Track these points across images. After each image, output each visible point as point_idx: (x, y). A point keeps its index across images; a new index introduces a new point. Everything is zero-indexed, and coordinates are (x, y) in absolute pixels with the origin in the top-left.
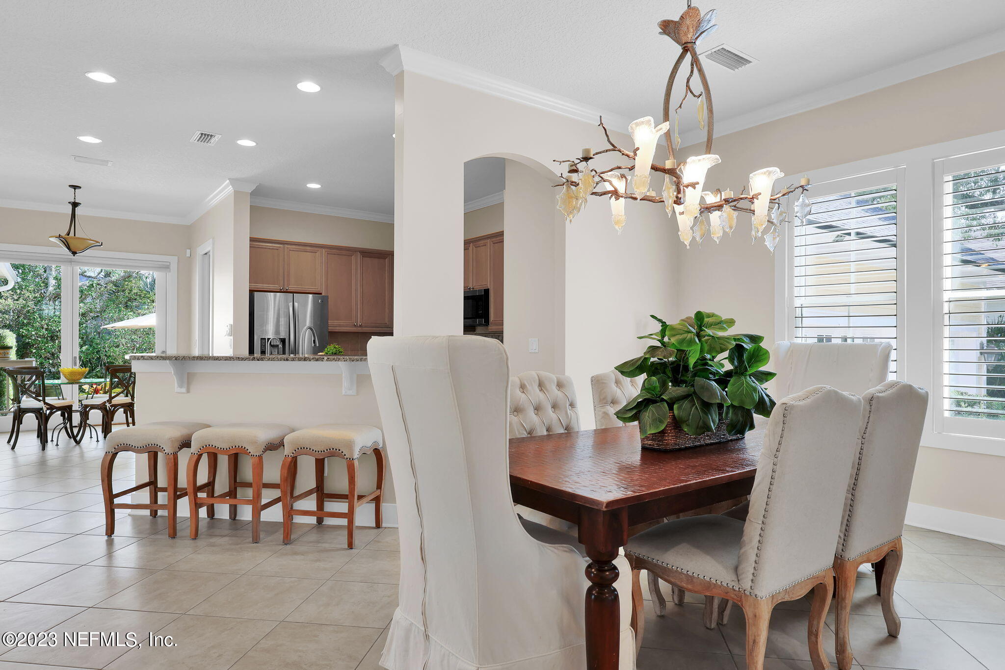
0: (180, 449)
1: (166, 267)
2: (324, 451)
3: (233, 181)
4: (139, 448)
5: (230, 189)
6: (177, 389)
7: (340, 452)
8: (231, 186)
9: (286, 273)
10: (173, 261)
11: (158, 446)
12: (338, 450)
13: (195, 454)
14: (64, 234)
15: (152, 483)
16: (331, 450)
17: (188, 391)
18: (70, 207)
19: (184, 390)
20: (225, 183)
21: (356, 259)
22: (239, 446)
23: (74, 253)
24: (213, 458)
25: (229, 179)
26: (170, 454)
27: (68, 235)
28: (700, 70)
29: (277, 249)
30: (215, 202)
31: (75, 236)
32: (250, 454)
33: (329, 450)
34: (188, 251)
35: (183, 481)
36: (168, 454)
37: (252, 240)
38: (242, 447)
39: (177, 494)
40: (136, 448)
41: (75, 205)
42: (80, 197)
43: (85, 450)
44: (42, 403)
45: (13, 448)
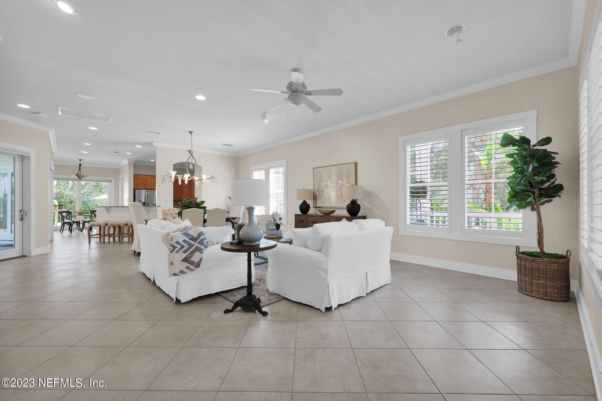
0: (106, 226)
1: (110, 181)
3: (128, 159)
4: (96, 225)
5: (128, 161)
6: (106, 214)
9: (146, 184)
10: (113, 179)
11: (101, 225)
13: (109, 227)
14: (77, 174)
15: (100, 234)
17: (109, 214)
19: (108, 214)
20: (126, 160)
23: (80, 178)
24: (114, 228)
28: (194, 158)
29: (143, 177)
30: (124, 163)
31: (80, 174)
34: (118, 176)
35: (106, 233)
36: (103, 227)
37: (134, 175)
38: (120, 225)
39: (105, 235)
41: (80, 165)
42: (82, 162)
43: (84, 233)
44: (71, 220)
45: (62, 233)
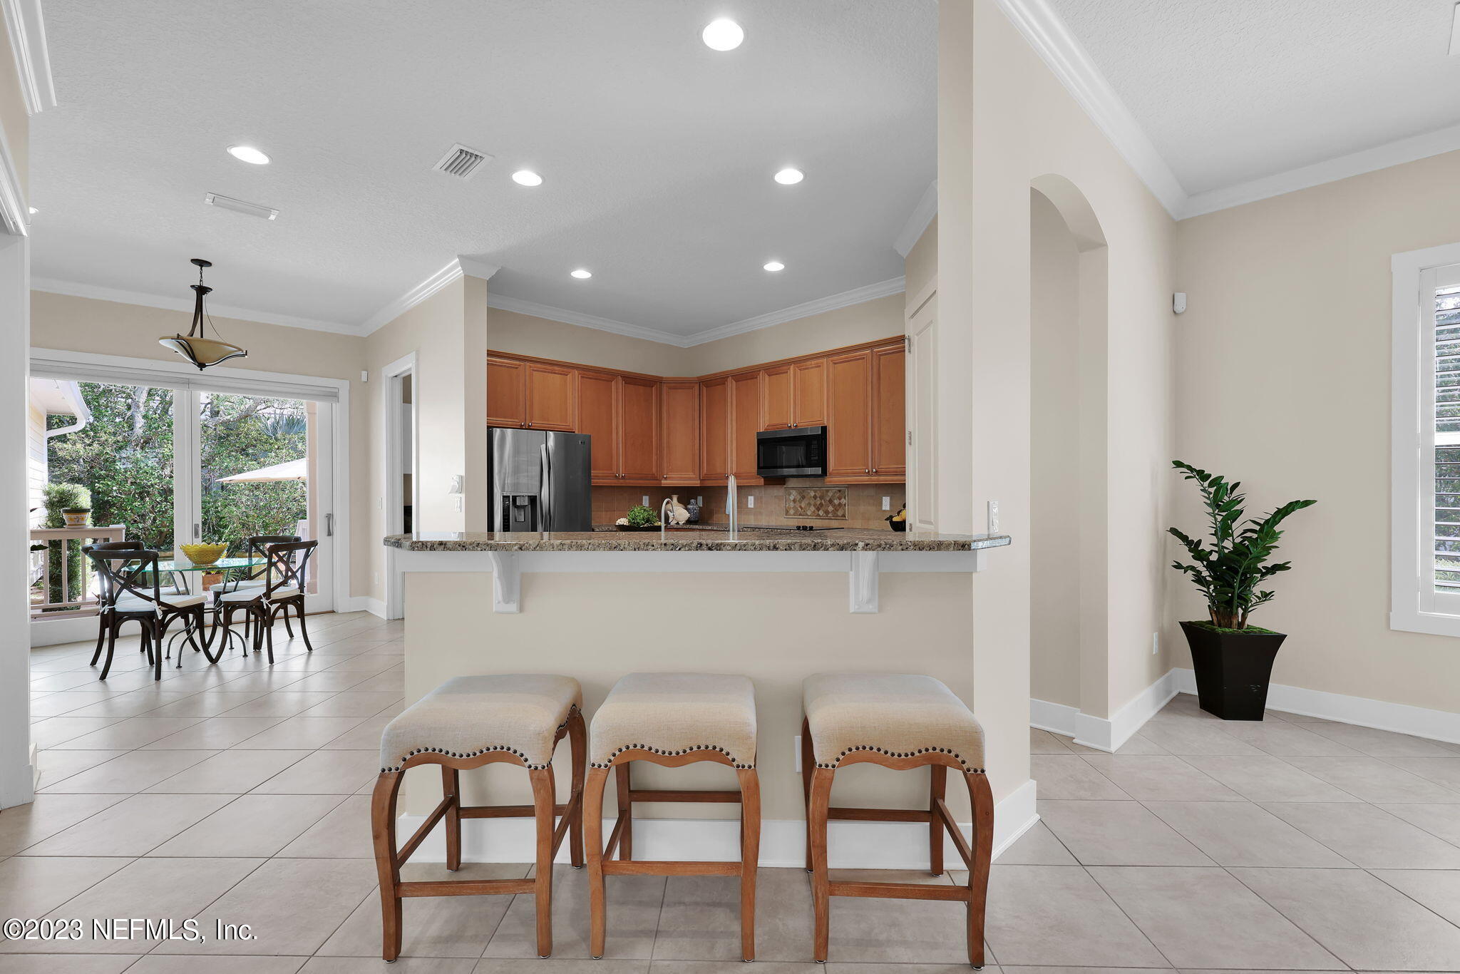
1: (332, 395)
2: (913, 754)
3: (465, 260)
4: (465, 757)
5: (458, 272)
6: (502, 605)
7: (953, 754)
8: (460, 268)
9: (528, 403)
10: (343, 387)
11: (511, 751)
12: (945, 752)
13: (600, 766)
14: (185, 334)
16: (931, 751)
17: (525, 611)
18: (194, 293)
19: (513, 607)
20: (453, 262)
21: (617, 387)
22: (707, 747)
23: (202, 366)
25: (460, 257)
26: (540, 768)
27: (192, 335)
29: (517, 368)
31: (202, 336)
32: (735, 764)
33: (924, 752)
34: (364, 374)
36: (536, 768)
38: (714, 748)
40: (457, 757)
41: (201, 290)
42: (208, 280)
44: (154, 603)
45: (103, 677)
